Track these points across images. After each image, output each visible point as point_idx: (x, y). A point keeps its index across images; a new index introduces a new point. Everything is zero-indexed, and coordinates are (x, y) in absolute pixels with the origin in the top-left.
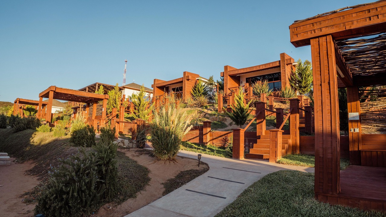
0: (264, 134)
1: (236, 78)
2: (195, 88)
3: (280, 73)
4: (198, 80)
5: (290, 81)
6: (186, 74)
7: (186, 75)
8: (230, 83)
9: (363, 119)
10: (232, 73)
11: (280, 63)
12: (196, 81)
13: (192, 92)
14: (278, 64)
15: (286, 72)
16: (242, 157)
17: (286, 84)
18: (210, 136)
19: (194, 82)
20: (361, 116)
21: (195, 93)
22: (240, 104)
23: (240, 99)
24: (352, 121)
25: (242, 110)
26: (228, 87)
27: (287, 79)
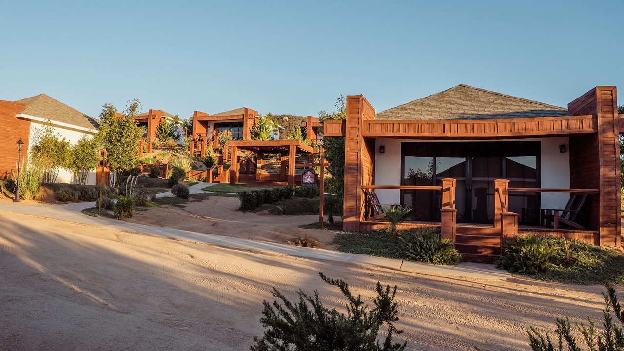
0: (222, 172)
1: (205, 123)
2: (160, 128)
3: (243, 122)
4: (164, 118)
5: (251, 132)
6: (152, 112)
7: (152, 114)
8: (198, 129)
9: (262, 167)
10: (201, 119)
11: (243, 117)
12: (161, 119)
13: (157, 131)
14: (242, 117)
15: (249, 124)
16: (210, 182)
17: (247, 135)
18: (191, 173)
19: (159, 120)
20: (262, 166)
21: (160, 134)
22: (209, 155)
23: (210, 151)
24: (258, 168)
25: (210, 158)
26: (197, 132)
27: (248, 131)
